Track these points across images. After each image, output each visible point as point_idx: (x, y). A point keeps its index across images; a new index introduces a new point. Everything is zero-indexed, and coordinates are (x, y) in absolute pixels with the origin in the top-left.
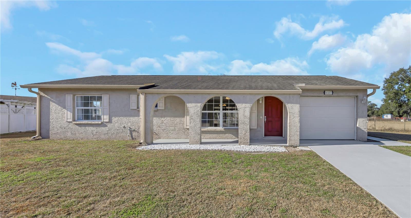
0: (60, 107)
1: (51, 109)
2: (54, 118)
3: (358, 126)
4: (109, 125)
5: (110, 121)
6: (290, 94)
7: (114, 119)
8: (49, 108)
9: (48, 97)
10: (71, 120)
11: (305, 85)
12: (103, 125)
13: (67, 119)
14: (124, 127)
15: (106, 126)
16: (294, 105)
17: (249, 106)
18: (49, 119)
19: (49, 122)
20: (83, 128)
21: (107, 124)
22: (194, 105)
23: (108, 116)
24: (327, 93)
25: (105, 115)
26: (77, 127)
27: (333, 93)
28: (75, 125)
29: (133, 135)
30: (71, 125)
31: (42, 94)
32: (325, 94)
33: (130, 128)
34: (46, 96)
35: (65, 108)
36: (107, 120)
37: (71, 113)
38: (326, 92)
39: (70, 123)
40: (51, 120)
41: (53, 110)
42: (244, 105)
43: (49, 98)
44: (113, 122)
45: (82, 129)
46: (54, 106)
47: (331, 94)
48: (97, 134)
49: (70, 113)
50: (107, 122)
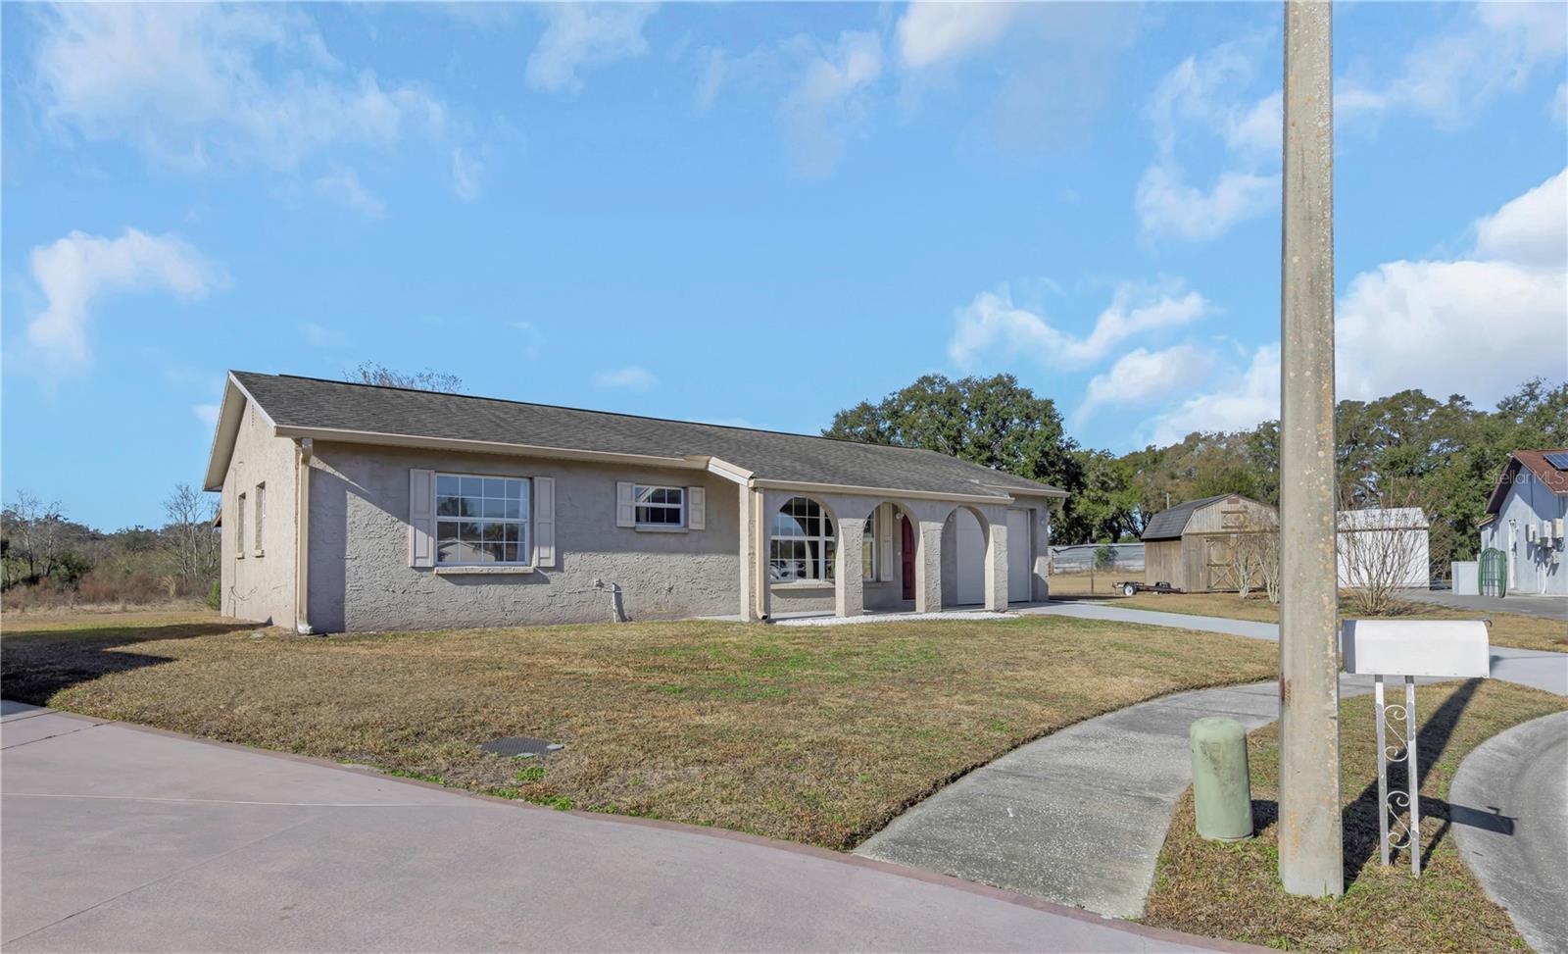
0: (385, 514)
1: (349, 520)
2: (363, 555)
4: (555, 578)
5: (559, 567)
7: (571, 560)
8: (344, 517)
9: (337, 474)
10: (430, 563)
12: (537, 577)
13: (416, 558)
14: (600, 585)
15: (546, 581)
18: (342, 559)
19: (343, 570)
20: (471, 588)
21: (547, 575)
23: (553, 550)
25: (545, 545)
26: (448, 584)
28: (440, 578)
29: (624, 608)
30: (426, 581)
31: (316, 462)
33: (617, 588)
34: (330, 470)
35: (406, 518)
36: (551, 563)
37: (429, 534)
39: (424, 573)
40: (348, 563)
41: (357, 523)
43: (343, 477)
44: (566, 568)
45: (466, 593)
46: (360, 511)
48: (518, 607)
49: (425, 535)
50: (547, 569)
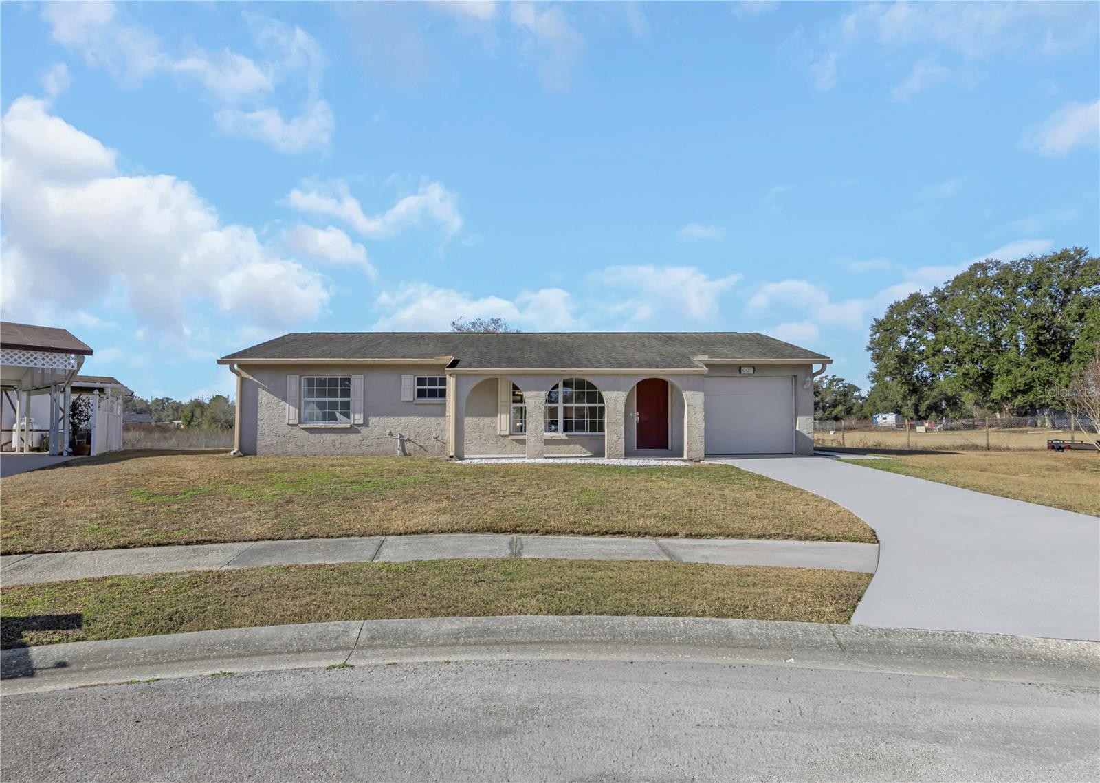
0: (275, 398)
1: (260, 402)
2: (265, 418)
3: (797, 429)
4: (364, 430)
5: (366, 424)
6: (688, 375)
7: (373, 420)
8: (257, 401)
9: (254, 380)
10: (296, 422)
11: (709, 357)
12: (353, 429)
13: (289, 419)
14: (391, 434)
15: (359, 432)
16: (695, 393)
17: (623, 395)
18: (256, 421)
19: (256, 425)
20: (317, 435)
21: (359, 428)
22: (534, 393)
23: (362, 415)
24: (745, 371)
25: (358, 413)
26: (306, 433)
27: (754, 370)
28: (302, 430)
29: (406, 448)
30: (295, 431)
31: (245, 375)
32: (742, 372)
33: (401, 436)
34: (251, 378)
35: (285, 399)
36: (361, 422)
37: (296, 408)
38: (742, 369)
39: (294, 427)
40: (259, 422)
41: (263, 403)
42: (615, 393)
43: (257, 381)
44: (370, 424)
45: (314, 438)
46: (264, 397)
47: (752, 372)
48: (343, 446)
49: (294, 409)
50: (359, 425)
